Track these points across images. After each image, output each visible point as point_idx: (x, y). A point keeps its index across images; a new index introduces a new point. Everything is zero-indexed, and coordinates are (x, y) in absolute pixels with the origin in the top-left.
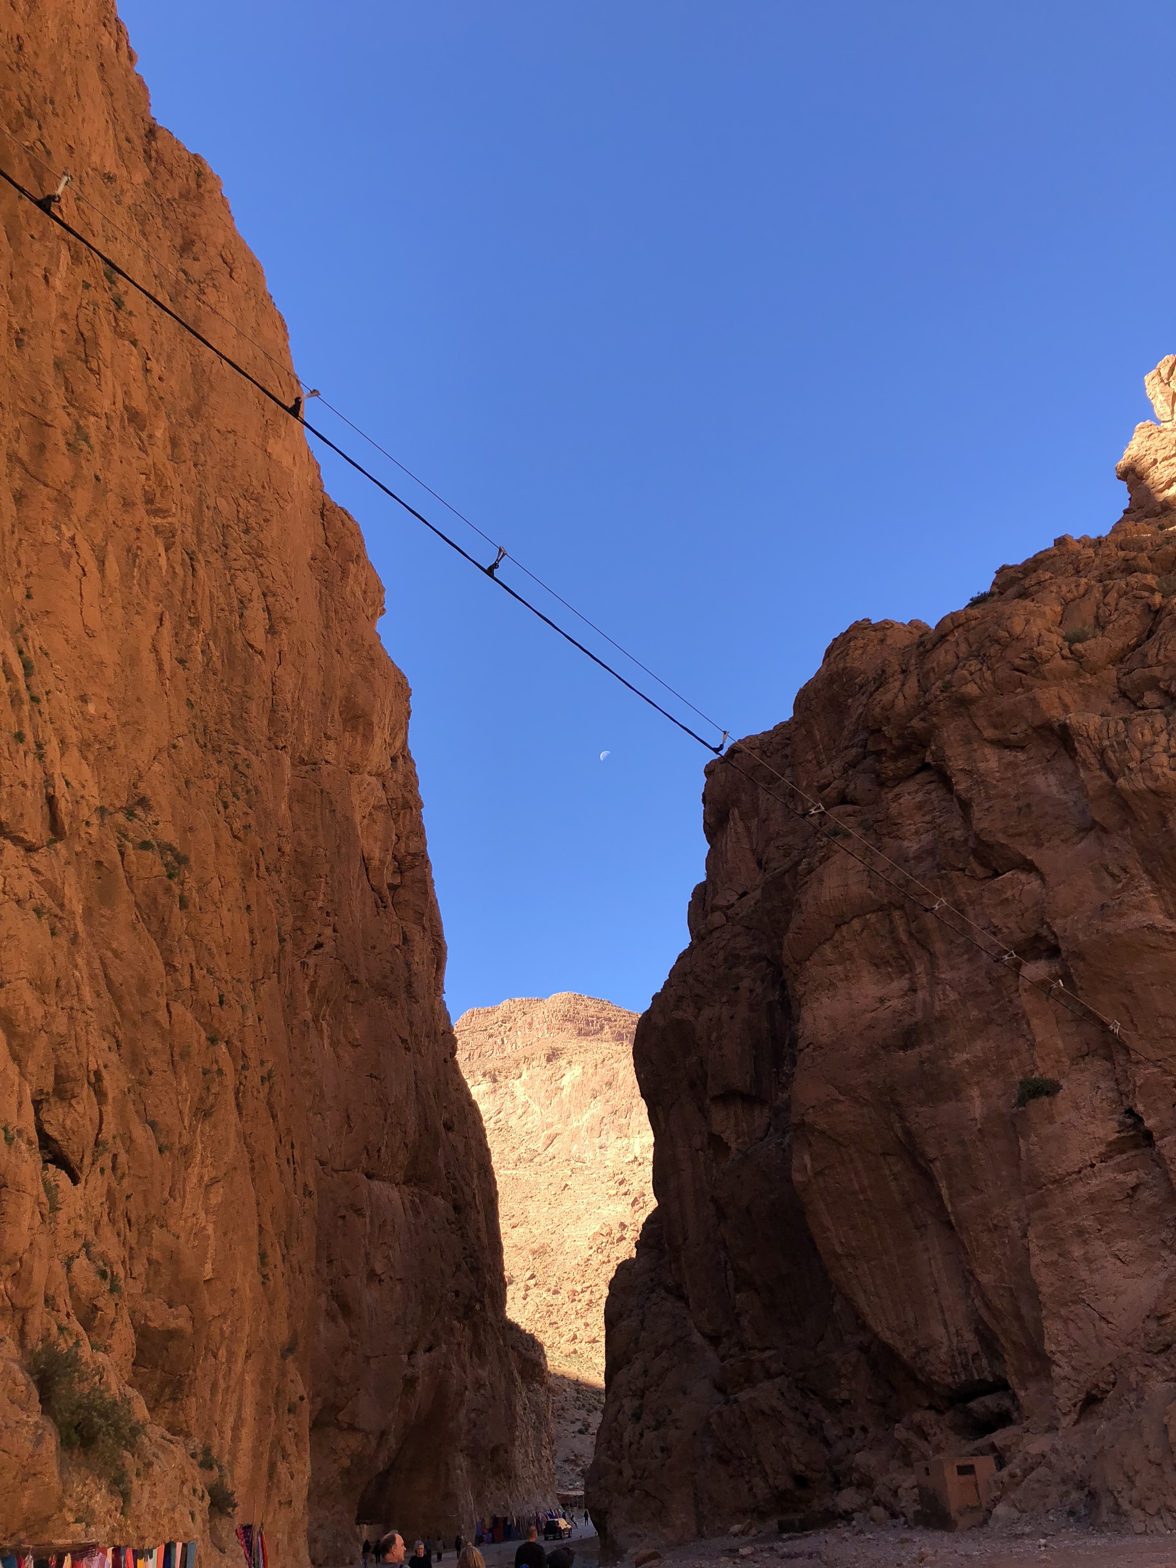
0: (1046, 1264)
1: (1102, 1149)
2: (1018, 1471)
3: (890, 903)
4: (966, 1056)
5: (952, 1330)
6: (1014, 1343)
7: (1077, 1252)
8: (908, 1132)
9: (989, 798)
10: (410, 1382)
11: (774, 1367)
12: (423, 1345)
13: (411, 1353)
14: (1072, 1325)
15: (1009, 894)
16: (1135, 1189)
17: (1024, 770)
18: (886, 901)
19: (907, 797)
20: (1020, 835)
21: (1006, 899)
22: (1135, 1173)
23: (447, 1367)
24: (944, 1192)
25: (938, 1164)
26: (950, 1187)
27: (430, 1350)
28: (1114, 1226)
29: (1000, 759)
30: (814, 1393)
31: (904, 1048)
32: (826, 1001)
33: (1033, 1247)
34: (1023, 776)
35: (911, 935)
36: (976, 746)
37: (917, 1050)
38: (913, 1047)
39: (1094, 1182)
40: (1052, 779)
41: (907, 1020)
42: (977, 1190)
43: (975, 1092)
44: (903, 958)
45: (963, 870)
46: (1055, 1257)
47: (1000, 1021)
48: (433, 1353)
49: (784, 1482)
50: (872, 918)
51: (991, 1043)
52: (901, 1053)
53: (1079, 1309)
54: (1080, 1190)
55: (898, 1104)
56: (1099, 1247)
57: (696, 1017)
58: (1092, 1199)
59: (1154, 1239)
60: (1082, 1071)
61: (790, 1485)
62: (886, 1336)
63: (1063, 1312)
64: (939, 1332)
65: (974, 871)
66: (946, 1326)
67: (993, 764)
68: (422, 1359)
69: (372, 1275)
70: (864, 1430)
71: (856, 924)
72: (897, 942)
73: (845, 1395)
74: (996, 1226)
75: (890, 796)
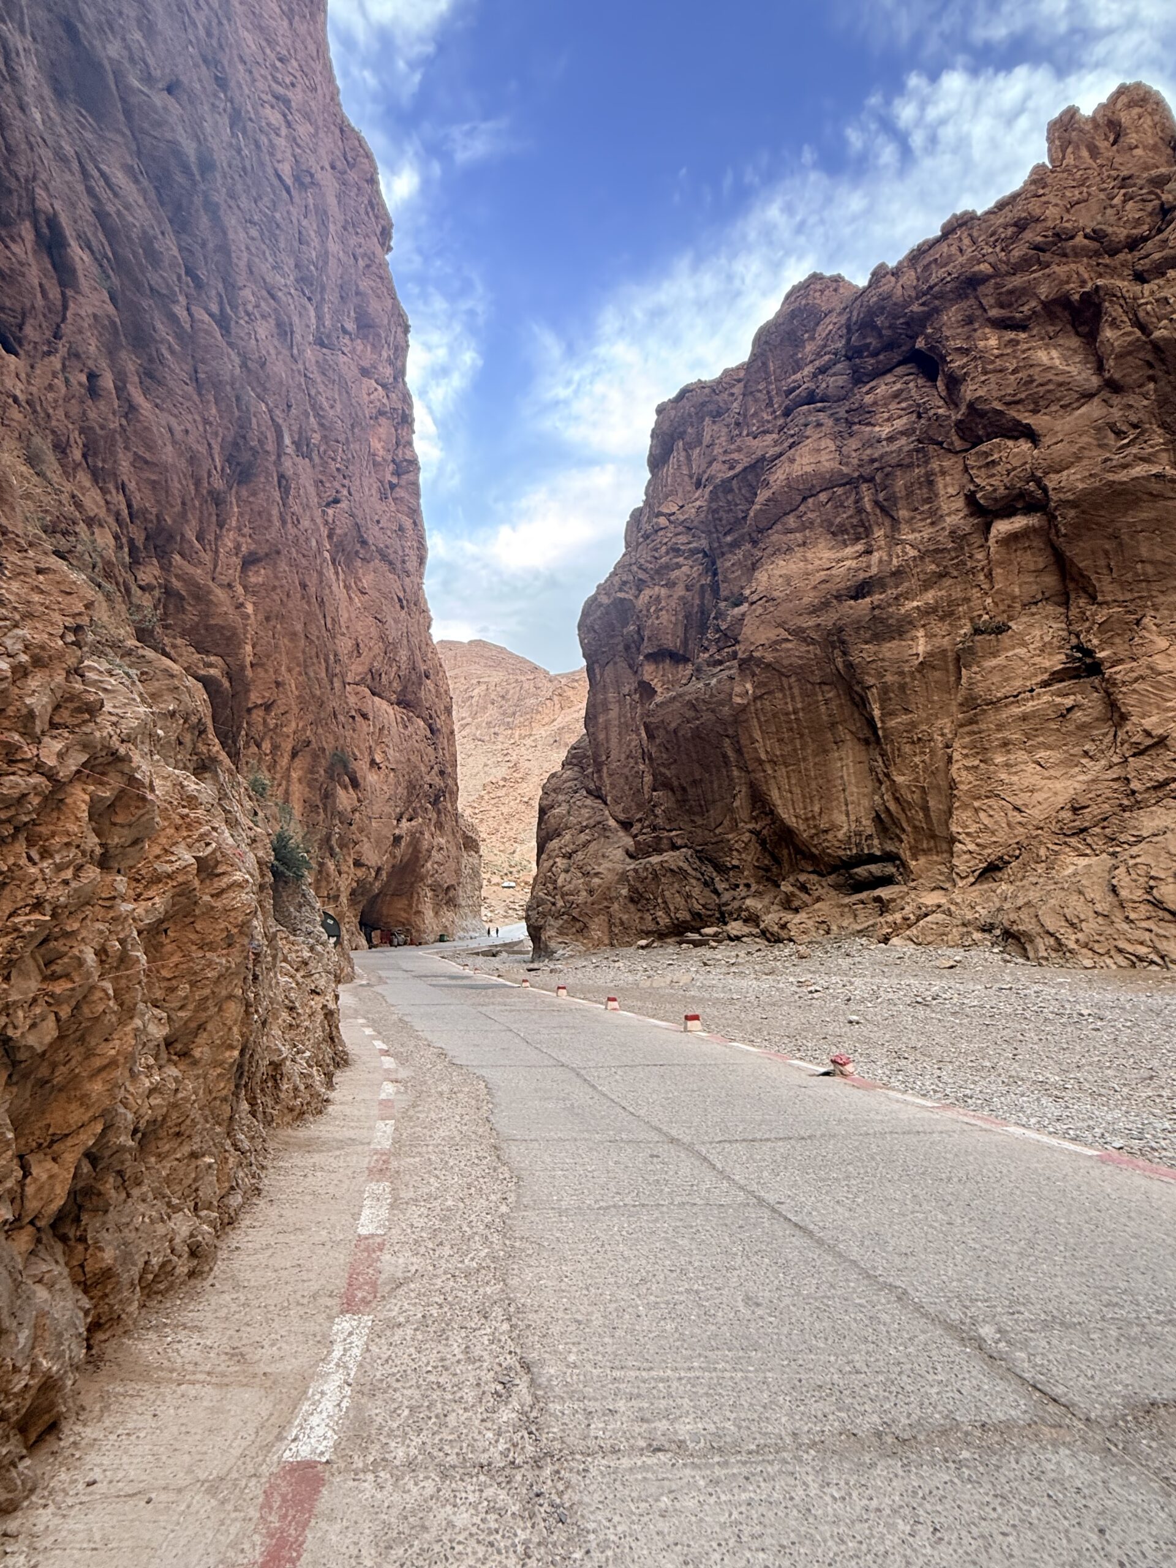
0: (967, 768)
1: (1046, 677)
2: (912, 917)
3: (861, 476)
4: (915, 604)
5: (853, 818)
6: (915, 827)
7: (999, 759)
8: (850, 666)
9: (985, 372)
10: (397, 839)
11: (679, 842)
12: (406, 816)
13: (399, 820)
14: (982, 815)
15: (996, 456)
16: (1069, 710)
17: (1025, 346)
18: (856, 474)
19: (884, 387)
20: (1017, 402)
21: (993, 461)
22: (1072, 697)
23: (422, 833)
24: (877, 713)
25: (874, 690)
26: (882, 708)
27: (410, 820)
28: (1041, 739)
29: (999, 338)
30: (710, 861)
31: (855, 598)
32: (782, 563)
33: (956, 756)
34: (1024, 352)
35: (876, 503)
36: (976, 325)
37: (868, 600)
38: (864, 597)
39: (1031, 703)
40: (1054, 353)
41: (862, 575)
42: (907, 711)
43: (921, 633)
44: (863, 526)
45: (940, 444)
46: (977, 763)
47: (955, 573)
48: (413, 823)
49: (684, 915)
50: (839, 491)
51: (943, 593)
52: (852, 602)
53: (992, 802)
54: (1016, 710)
55: (843, 642)
56: (1022, 755)
57: (637, 597)
58: (1024, 718)
59: (1077, 750)
60: (1033, 614)
61: (688, 917)
62: (792, 822)
63: (976, 804)
64: (840, 818)
65: (952, 443)
66: (847, 815)
67: (993, 342)
68: (405, 824)
69: (373, 763)
70: (748, 886)
71: (823, 497)
72: (860, 511)
73: (735, 862)
74: (919, 739)
75: (864, 390)
